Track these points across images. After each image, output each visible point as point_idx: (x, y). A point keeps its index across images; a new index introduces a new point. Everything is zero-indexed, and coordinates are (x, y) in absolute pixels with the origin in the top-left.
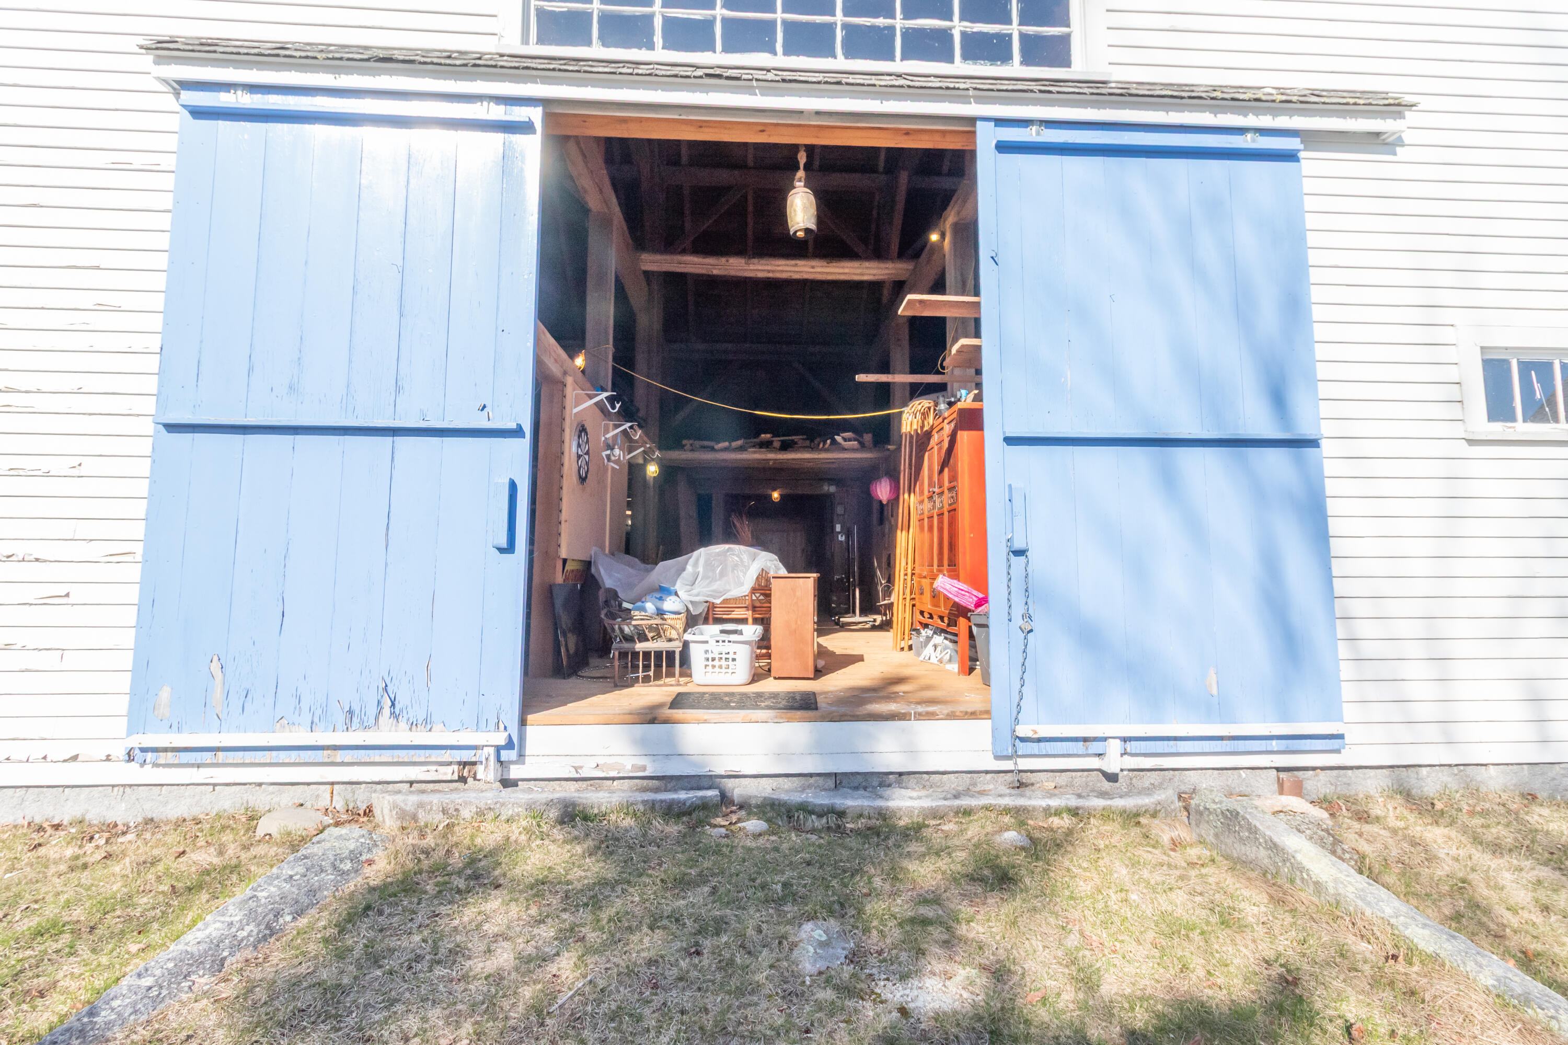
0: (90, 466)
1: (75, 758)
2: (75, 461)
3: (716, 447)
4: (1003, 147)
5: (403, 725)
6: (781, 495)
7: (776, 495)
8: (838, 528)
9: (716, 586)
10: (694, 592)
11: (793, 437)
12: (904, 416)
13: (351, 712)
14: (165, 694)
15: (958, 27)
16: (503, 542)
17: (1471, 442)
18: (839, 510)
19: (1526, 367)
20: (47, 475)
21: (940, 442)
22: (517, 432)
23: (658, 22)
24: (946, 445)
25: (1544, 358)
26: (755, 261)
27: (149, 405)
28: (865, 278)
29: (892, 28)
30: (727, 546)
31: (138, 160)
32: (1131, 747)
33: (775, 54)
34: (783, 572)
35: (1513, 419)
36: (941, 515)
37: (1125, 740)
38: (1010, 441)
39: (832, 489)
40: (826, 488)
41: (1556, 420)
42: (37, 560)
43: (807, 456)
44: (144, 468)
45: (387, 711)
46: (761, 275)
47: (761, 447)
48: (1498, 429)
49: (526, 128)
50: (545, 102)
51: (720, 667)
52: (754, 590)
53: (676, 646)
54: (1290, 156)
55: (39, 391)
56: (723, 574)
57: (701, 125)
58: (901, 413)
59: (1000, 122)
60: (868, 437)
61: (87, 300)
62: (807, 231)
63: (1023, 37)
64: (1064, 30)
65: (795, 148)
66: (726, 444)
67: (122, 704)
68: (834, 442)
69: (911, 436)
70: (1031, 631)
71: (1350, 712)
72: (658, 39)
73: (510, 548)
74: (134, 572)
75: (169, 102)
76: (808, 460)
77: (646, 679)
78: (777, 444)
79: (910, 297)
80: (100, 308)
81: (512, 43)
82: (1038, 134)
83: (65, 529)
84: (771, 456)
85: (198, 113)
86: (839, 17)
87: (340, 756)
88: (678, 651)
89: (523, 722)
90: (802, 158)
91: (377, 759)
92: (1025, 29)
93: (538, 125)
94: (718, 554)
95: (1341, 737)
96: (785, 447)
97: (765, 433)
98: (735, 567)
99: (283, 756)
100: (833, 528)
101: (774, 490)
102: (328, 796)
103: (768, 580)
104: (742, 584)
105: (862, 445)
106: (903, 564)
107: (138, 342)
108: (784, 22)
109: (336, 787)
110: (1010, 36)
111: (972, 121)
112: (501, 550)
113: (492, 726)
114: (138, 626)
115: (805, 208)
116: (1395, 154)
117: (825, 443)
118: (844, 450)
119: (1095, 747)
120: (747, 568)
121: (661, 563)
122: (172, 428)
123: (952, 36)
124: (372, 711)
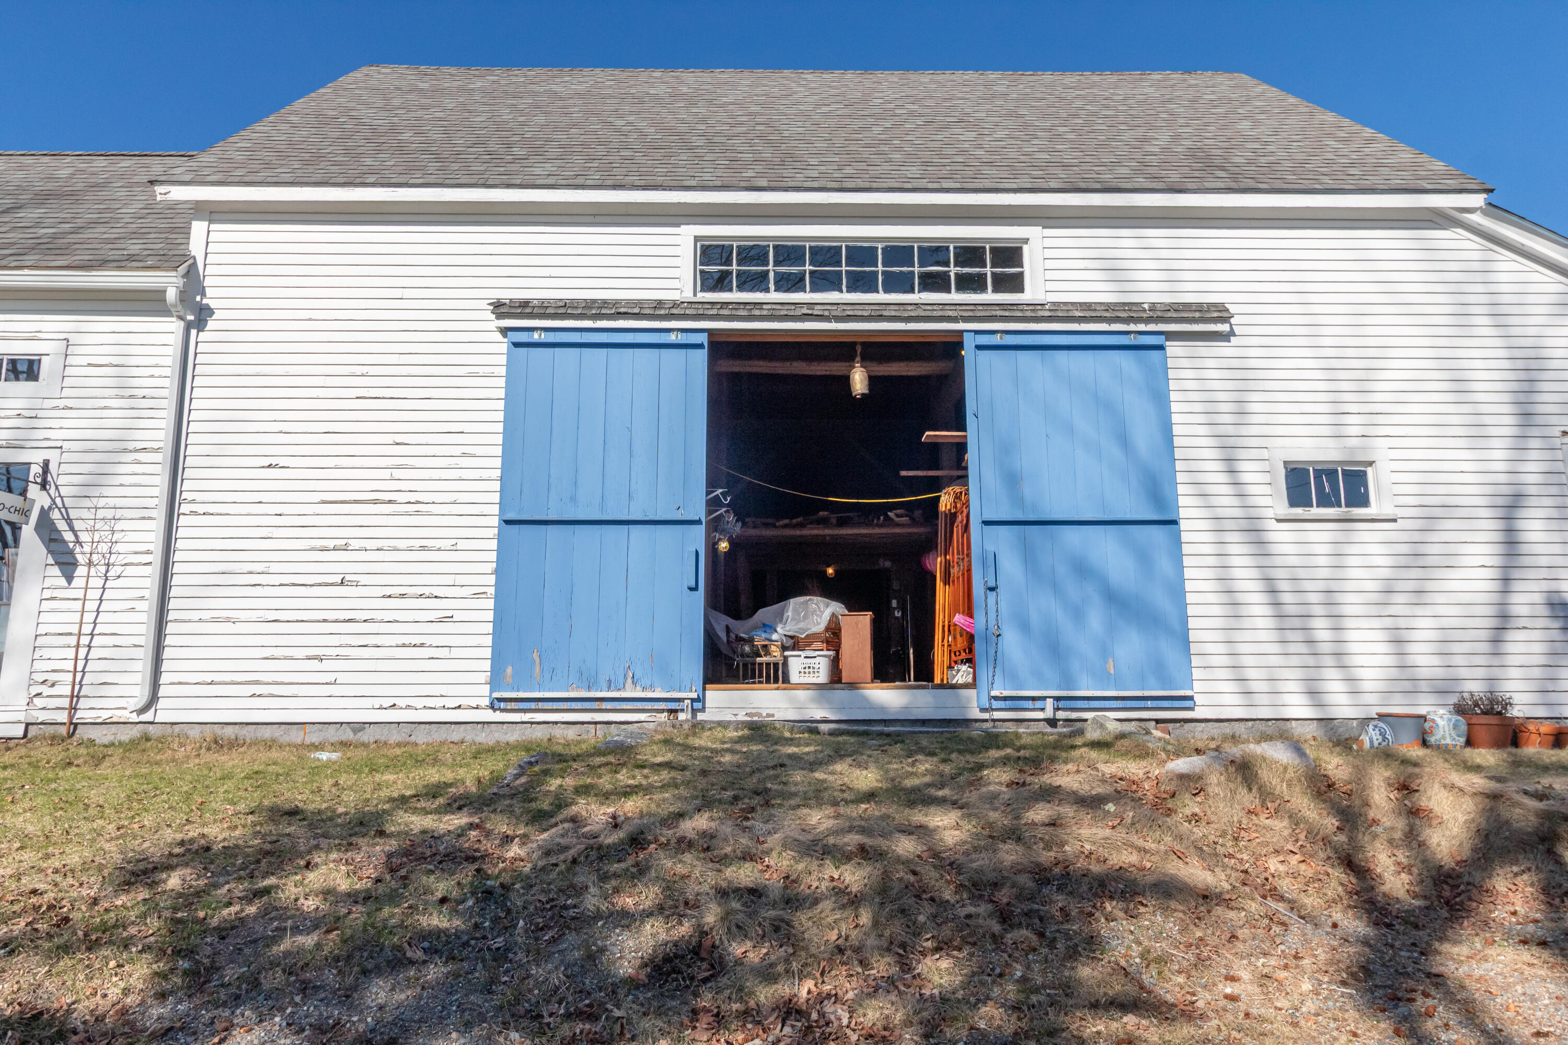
0: (462, 544)
1: (459, 707)
2: (454, 542)
3: (777, 524)
4: (979, 347)
5: (638, 688)
6: (835, 571)
7: (830, 571)
8: (894, 603)
9: (801, 625)
10: (787, 628)
11: (850, 514)
12: (942, 499)
13: (610, 681)
14: (509, 670)
15: (953, 270)
16: (693, 584)
17: (1279, 521)
18: (896, 585)
19: (1318, 474)
20: (439, 550)
21: (962, 521)
22: (698, 522)
23: (771, 275)
24: (965, 522)
25: (1331, 467)
26: (816, 363)
27: (496, 509)
28: (910, 374)
29: (913, 272)
30: (808, 598)
31: (481, 370)
32: (1062, 704)
33: (841, 291)
34: (847, 612)
35: (1312, 506)
36: (963, 574)
37: (1058, 699)
38: (986, 523)
39: (888, 564)
40: (881, 562)
41: (1340, 506)
42: (436, 597)
43: (864, 531)
44: (494, 544)
45: (629, 681)
46: (819, 373)
47: (819, 524)
48: (1299, 511)
49: (700, 346)
50: (710, 332)
51: (809, 673)
52: (827, 629)
53: (779, 659)
54: (1161, 348)
55: (433, 503)
56: (805, 617)
57: (798, 336)
58: (940, 496)
59: (977, 332)
60: (918, 513)
61: (458, 450)
62: (863, 394)
63: (993, 274)
64: (1019, 270)
65: (855, 344)
66: (786, 521)
67: (484, 677)
68: (887, 518)
69: (946, 515)
70: (999, 635)
71: (1197, 686)
72: (772, 286)
73: (694, 589)
74: (490, 604)
75: (498, 336)
76: (865, 535)
77: (760, 682)
78: (834, 521)
79: (927, 433)
80: (464, 455)
81: (688, 295)
82: (1001, 338)
83: (449, 580)
84: (828, 532)
85: (517, 345)
86: (880, 268)
87: (605, 705)
88: (781, 662)
89: (704, 689)
90: (859, 349)
91: (625, 707)
92: (994, 270)
93: (706, 344)
94: (802, 603)
95: (1191, 698)
96: (842, 523)
97: (823, 510)
98: (814, 612)
99: (574, 705)
100: (890, 603)
101: (829, 566)
102: (593, 731)
103: (837, 618)
104: (819, 624)
105: (912, 519)
106: (941, 617)
107: (485, 474)
108: (846, 271)
109: (598, 726)
110: (986, 274)
111: (962, 332)
112: (691, 589)
113: (688, 689)
114: (494, 634)
115: (861, 381)
116: (1229, 341)
117: (879, 519)
118: (898, 525)
119: (1039, 704)
120: (823, 612)
121: (760, 610)
122: (508, 522)
123: (949, 276)
124: (621, 680)
